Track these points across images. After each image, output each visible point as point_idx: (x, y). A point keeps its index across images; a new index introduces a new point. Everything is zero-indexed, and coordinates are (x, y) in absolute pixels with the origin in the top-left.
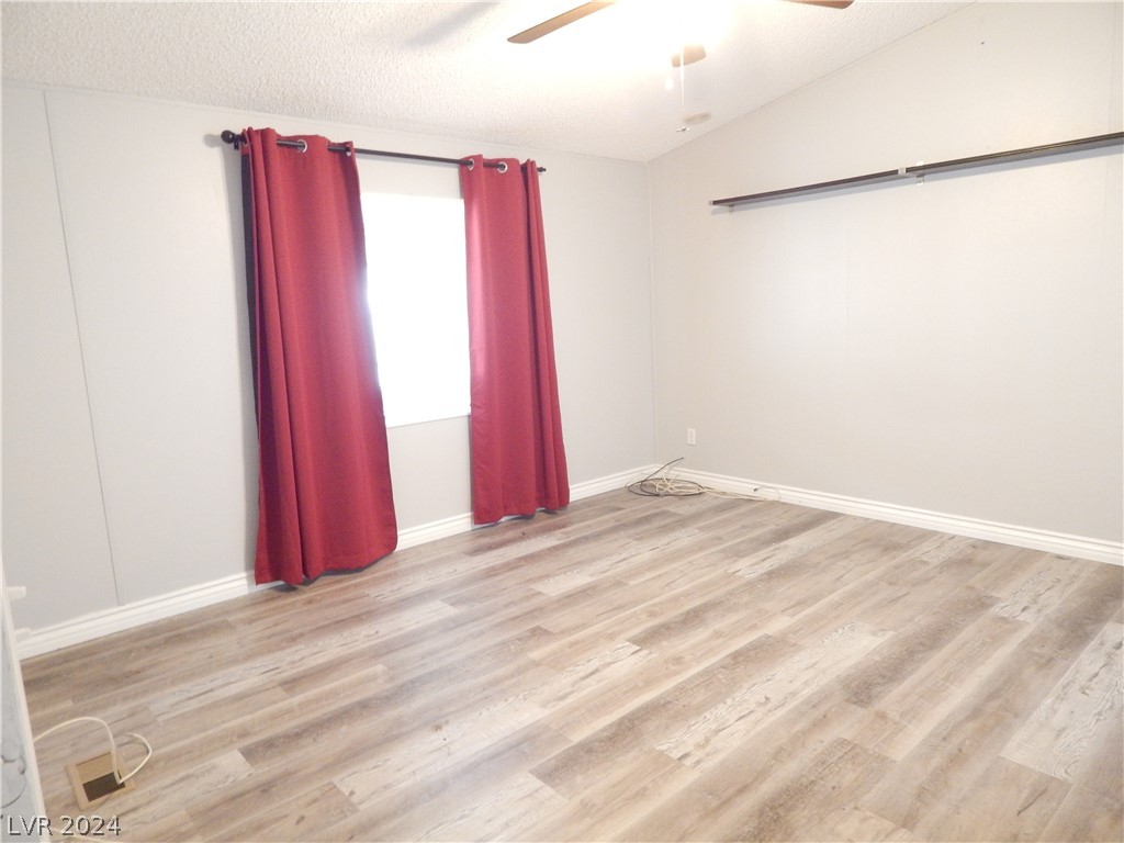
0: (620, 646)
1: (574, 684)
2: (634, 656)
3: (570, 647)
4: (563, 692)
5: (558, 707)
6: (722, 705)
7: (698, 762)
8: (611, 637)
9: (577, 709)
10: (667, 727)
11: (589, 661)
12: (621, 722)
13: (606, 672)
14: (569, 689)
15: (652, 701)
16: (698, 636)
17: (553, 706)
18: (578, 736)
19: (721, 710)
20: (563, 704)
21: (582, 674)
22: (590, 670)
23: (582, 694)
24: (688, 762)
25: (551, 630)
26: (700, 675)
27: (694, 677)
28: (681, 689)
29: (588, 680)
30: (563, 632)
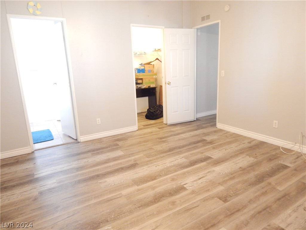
0: (190, 187)
1: (206, 176)
2: (186, 183)
3: (209, 189)
4: (209, 173)
5: (210, 170)
6: (168, 166)
7: (179, 157)
8: (193, 192)
9: (205, 169)
10: (183, 163)
11: (202, 183)
12: (194, 165)
13: (196, 178)
14: (207, 174)
15: (185, 169)
16: (160, 189)
17: (211, 170)
18: (204, 163)
19: (168, 165)
20: (209, 170)
21: (204, 178)
22: (201, 180)
23: (203, 173)
24: (181, 157)
25: (218, 200)
26: (169, 174)
27: (171, 174)
28: (176, 171)
29: (202, 176)
30: (213, 198)
